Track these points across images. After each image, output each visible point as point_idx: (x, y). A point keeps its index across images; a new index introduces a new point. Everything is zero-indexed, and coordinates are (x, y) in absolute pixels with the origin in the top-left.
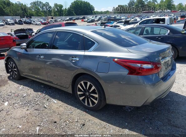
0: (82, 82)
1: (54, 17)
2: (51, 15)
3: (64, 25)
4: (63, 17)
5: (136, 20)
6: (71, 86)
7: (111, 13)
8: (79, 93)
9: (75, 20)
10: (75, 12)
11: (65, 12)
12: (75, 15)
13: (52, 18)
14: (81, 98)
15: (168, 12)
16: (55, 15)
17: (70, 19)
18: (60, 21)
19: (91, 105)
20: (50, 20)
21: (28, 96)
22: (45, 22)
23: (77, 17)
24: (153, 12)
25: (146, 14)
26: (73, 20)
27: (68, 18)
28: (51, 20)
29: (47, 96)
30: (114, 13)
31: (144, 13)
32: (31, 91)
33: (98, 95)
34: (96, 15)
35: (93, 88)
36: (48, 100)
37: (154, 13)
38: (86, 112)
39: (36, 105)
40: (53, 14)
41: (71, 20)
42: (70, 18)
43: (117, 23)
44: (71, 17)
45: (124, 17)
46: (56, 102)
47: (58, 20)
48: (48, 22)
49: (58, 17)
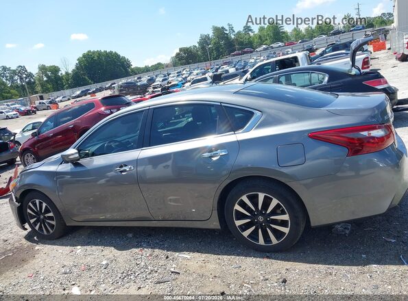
0: (245, 198)
1: (45, 95)
2: (36, 93)
3: (100, 103)
4: (67, 92)
5: (227, 71)
6: (215, 213)
7: (167, 66)
8: (238, 223)
9: (94, 92)
10: (90, 77)
11: (67, 80)
12: (91, 84)
13: (42, 98)
14: (246, 234)
15: (280, 46)
16: (46, 90)
17: (84, 93)
18: (61, 101)
19: (274, 241)
20: (37, 103)
21: (114, 261)
22: (28, 108)
23: (98, 85)
24: (251, 52)
25: (240, 56)
26: (89, 94)
27: (78, 92)
28: (40, 103)
29: (156, 250)
30: (174, 66)
31: (234, 55)
32: (110, 252)
33: (288, 215)
34: (138, 76)
35: (275, 202)
36: (167, 257)
37: (254, 53)
38: (268, 257)
39: (150, 274)
40: (39, 88)
41: (85, 95)
42: (82, 92)
43: (192, 84)
44: (84, 88)
45: (199, 71)
46: (189, 257)
47: (57, 100)
48: (35, 108)
49: (55, 94)
